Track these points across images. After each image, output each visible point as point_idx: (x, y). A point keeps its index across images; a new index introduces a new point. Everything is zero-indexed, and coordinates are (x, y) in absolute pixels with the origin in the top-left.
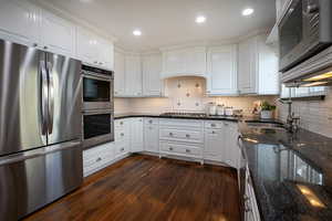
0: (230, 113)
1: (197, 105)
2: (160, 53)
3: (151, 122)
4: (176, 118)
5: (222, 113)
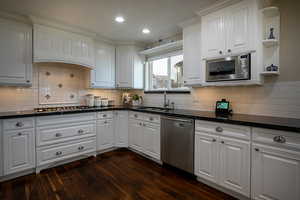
0: (106, 103)
1: (72, 97)
4: (65, 113)
5: (99, 104)
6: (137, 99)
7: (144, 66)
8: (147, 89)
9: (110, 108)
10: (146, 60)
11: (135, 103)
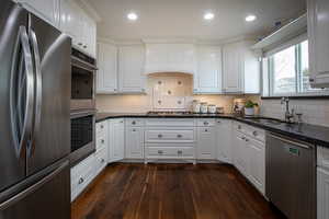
0: (213, 110)
1: (179, 103)
2: (144, 44)
3: (134, 123)
4: (166, 117)
5: (206, 111)
6: (252, 106)
7: (261, 63)
8: (265, 94)
9: (219, 116)
10: (264, 56)
11: (248, 112)
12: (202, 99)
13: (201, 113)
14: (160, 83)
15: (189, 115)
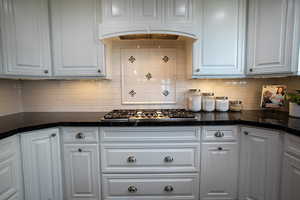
3: (79, 136)
5: (212, 108)
12: (205, 88)
13: (202, 112)
14: (132, 59)
15: (183, 119)
